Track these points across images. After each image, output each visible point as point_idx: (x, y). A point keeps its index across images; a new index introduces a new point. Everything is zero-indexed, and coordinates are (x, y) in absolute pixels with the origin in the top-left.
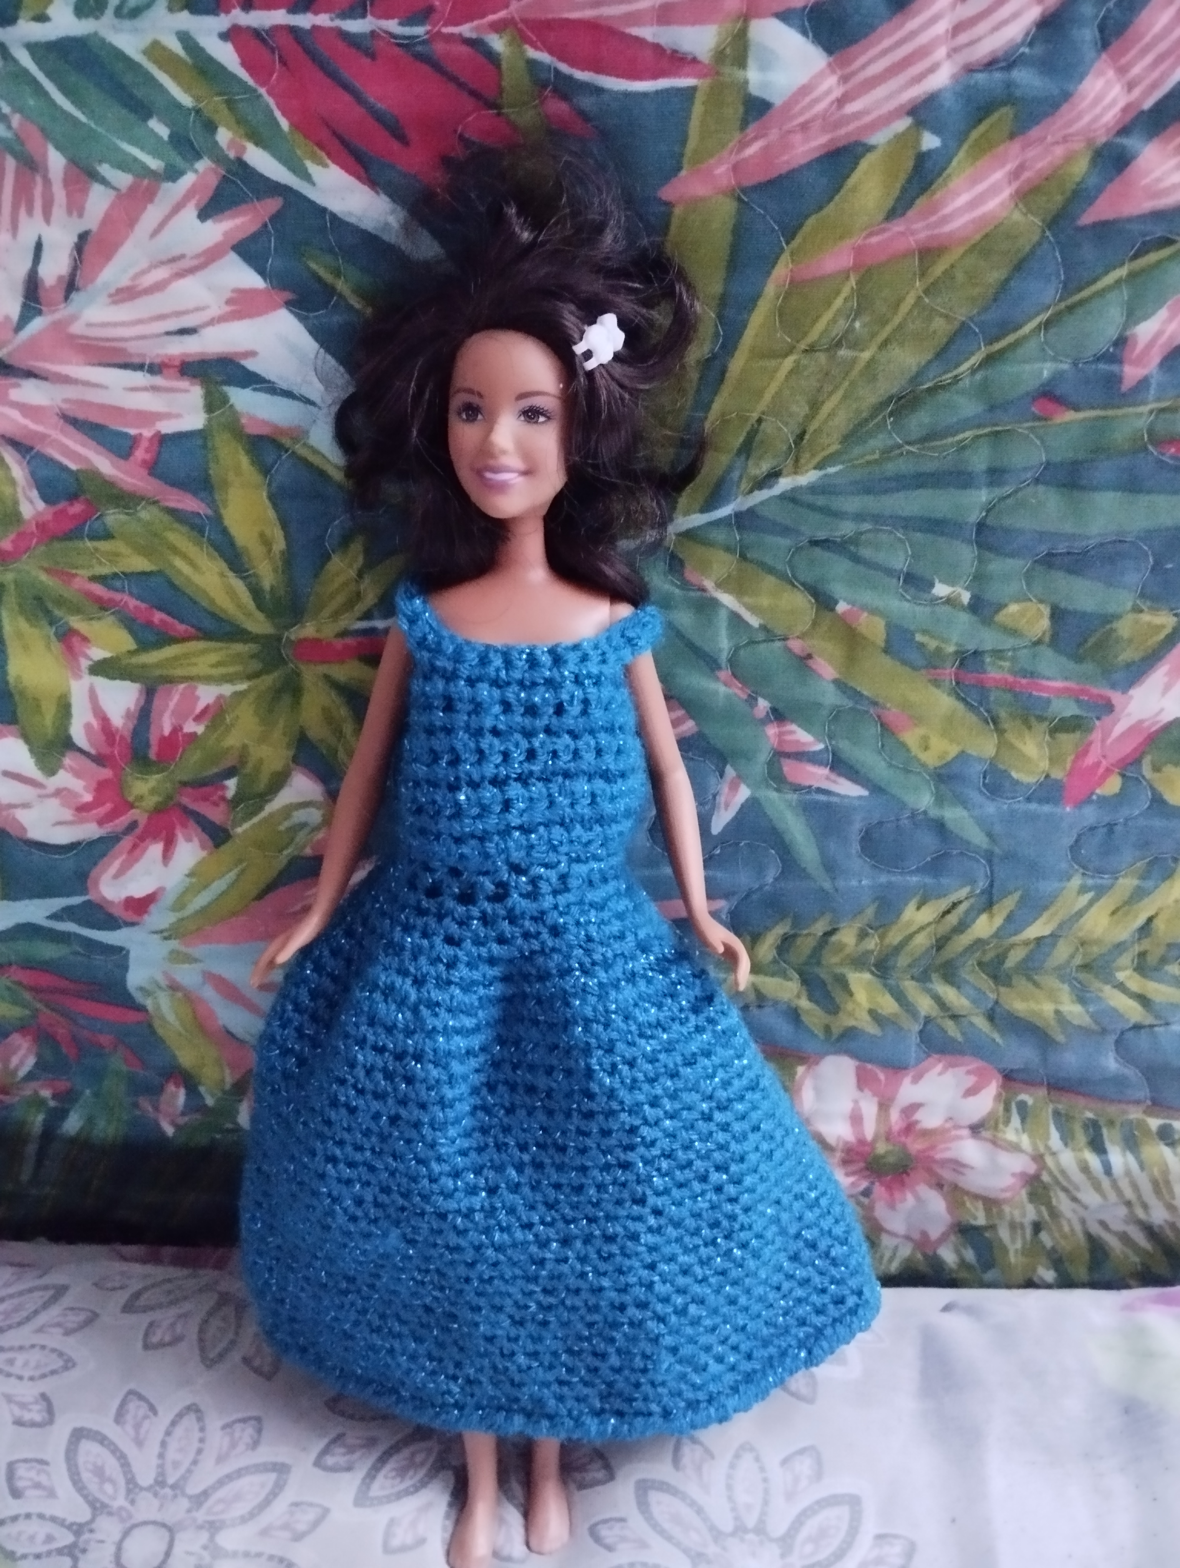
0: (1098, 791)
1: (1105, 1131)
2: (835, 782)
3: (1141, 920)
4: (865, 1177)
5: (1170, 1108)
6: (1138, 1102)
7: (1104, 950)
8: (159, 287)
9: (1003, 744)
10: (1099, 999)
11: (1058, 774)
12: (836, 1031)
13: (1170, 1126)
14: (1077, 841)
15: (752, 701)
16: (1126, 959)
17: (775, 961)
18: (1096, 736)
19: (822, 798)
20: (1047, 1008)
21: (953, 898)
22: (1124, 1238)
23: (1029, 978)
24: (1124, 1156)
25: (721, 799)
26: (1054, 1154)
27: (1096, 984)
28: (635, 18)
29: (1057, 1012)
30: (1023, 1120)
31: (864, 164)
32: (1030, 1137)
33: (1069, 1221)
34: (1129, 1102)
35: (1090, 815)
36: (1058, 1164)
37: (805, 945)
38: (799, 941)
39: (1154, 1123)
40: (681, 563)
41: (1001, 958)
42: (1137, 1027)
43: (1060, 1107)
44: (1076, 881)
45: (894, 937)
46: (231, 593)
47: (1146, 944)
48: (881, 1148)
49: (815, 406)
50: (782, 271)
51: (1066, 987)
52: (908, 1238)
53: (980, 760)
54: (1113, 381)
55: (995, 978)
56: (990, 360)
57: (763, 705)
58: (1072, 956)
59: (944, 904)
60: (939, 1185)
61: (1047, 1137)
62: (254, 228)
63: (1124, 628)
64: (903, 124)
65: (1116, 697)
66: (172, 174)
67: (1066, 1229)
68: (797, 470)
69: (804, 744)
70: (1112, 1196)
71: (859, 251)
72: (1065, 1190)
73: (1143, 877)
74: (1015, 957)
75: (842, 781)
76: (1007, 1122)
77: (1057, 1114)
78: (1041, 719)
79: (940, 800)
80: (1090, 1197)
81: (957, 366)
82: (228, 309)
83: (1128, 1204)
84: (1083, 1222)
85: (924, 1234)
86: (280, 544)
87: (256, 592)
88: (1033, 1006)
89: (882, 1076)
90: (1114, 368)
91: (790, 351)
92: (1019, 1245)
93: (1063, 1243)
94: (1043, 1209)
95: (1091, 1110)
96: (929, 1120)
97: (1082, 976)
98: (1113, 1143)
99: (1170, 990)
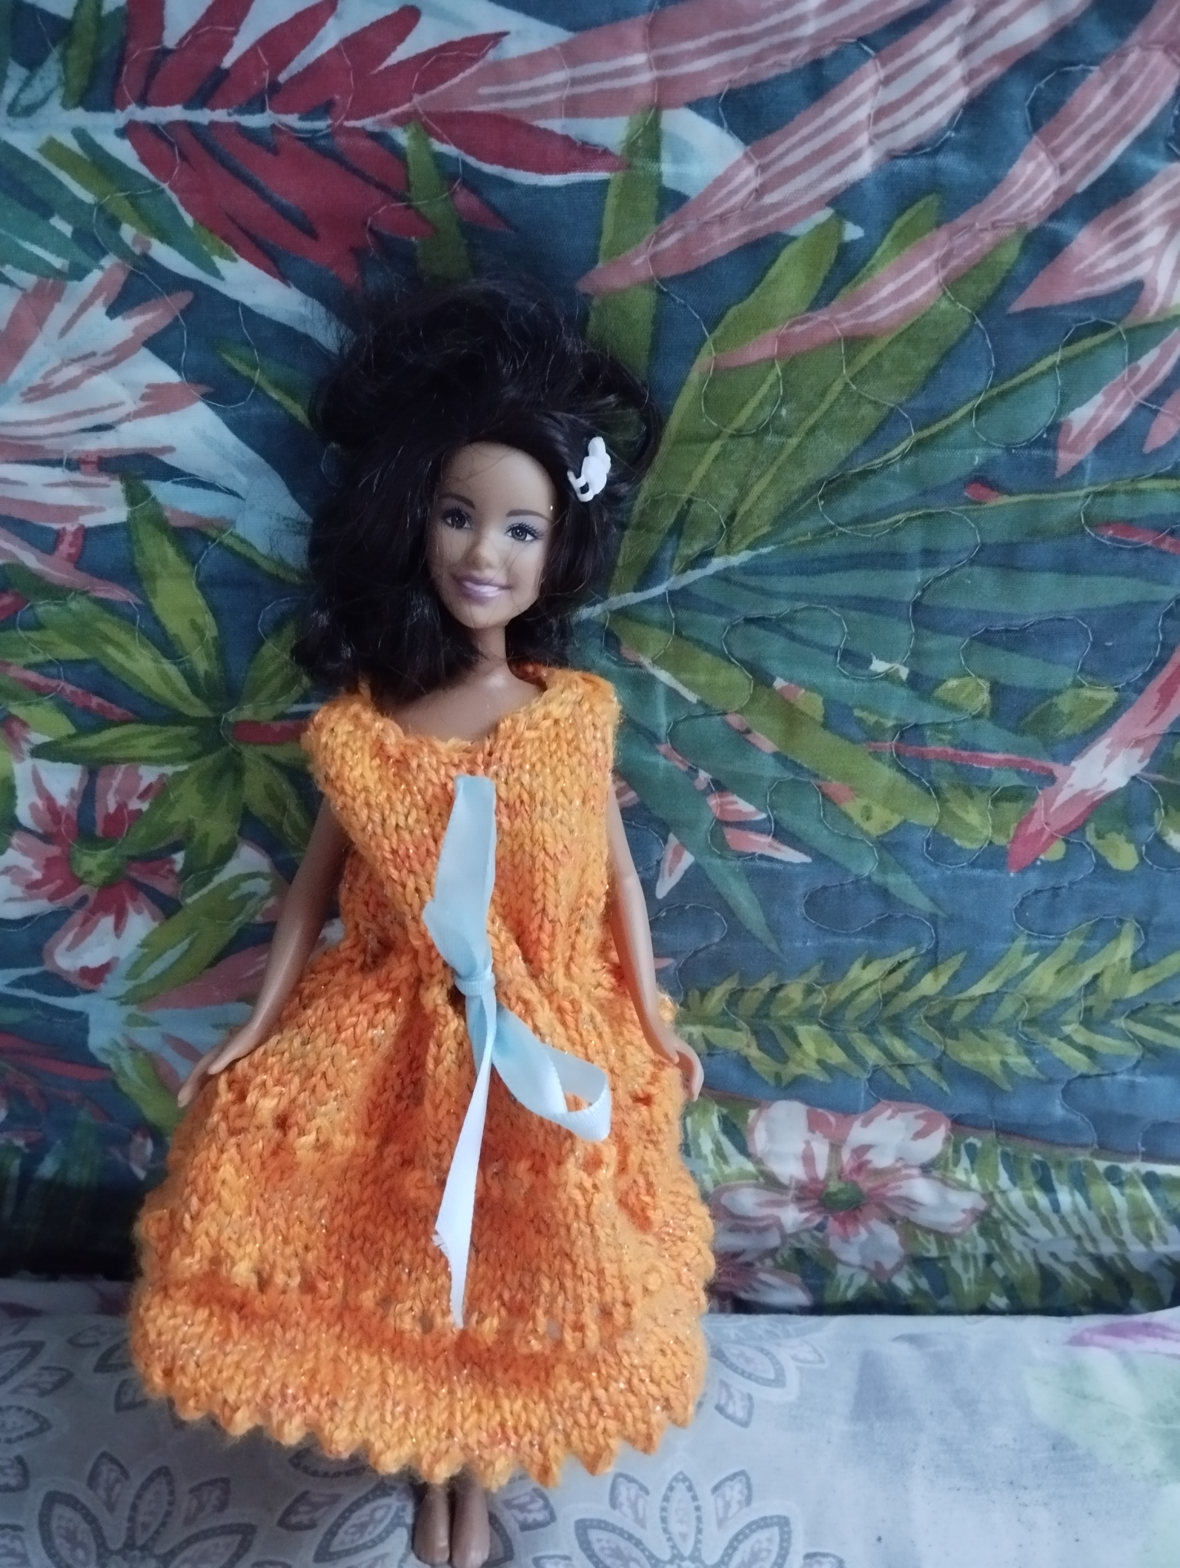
0: (1042, 857)
1: (1053, 1172)
2: (778, 849)
3: (1087, 978)
4: (819, 1213)
5: (1117, 1152)
6: (1084, 1146)
7: (1049, 1006)
8: (72, 384)
9: (945, 812)
10: (1047, 1050)
11: (1001, 841)
12: (786, 1079)
13: (1118, 1168)
14: (1021, 904)
15: (693, 772)
16: (1072, 1014)
17: (724, 1013)
18: (1040, 804)
19: (765, 865)
20: (995, 1059)
21: (899, 957)
22: (1075, 1267)
23: (977, 1032)
24: (1072, 1195)
25: (665, 866)
26: (1003, 1192)
27: (1041, 1038)
28: (544, 111)
29: (1004, 1064)
30: (972, 1162)
31: (786, 255)
32: (979, 1176)
33: (1021, 1254)
34: (1076, 1146)
35: (1034, 880)
36: (1008, 1202)
37: (752, 1000)
38: (747, 995)
39: (1102, 1165)
40: (618, 641)
41: (947, 1013)
42: (1084, 1077)
43: (1008, 1149)
44: (1021, 942)
45: (840, 993)
46: (165, 677)
47: (1091, 1001)
48: (834, 1186)
49: (744, 491)
50: (705, 359)
51: (1012, 1040)
52: (863, 1268)
53: (923, 828)
54: (1047, 466)
55: (942, 1030)
56: (920, 445)
57: (704, 776)
58: (1018, 1012)
59: (890, 963)
60: (891, 1220)
61: (996, 1176)
62: (167, 321)
63: (1065, 703)
64: (825, 214)
65: (1058, 769)
66: (78, 273)
67: (1018, 1259)
68: (729, 550)
69: (745, 813)
70: (1061, 1232)
71: (783, 340)
72: (1015, 1225)
73: (1088, 938)
74: (960, 1013)
75: (785, 848)
76: (956, 1163)
77: (1005, 1155)
78: (983, 789)
79: (883, 867)
80: (1039, 1231)
81: (887, 451)
82: (143, 404)
83: (1078, 1238)
84: (1034, 1253)
85: (878, 1264)
86: (211, 631)
87: (190, 676)
88: (980, 1058)
89: (832, 1119)
90: (1049, 453)
91: (717, 436)
92: (972, 1273)
93: (1015, 1272)
94: (994, 1242)
95: (1038, 1153)
96: (881, 1160)
97: (1028, 1030)
98: (1061, 1183)
99: (1117, 1043)
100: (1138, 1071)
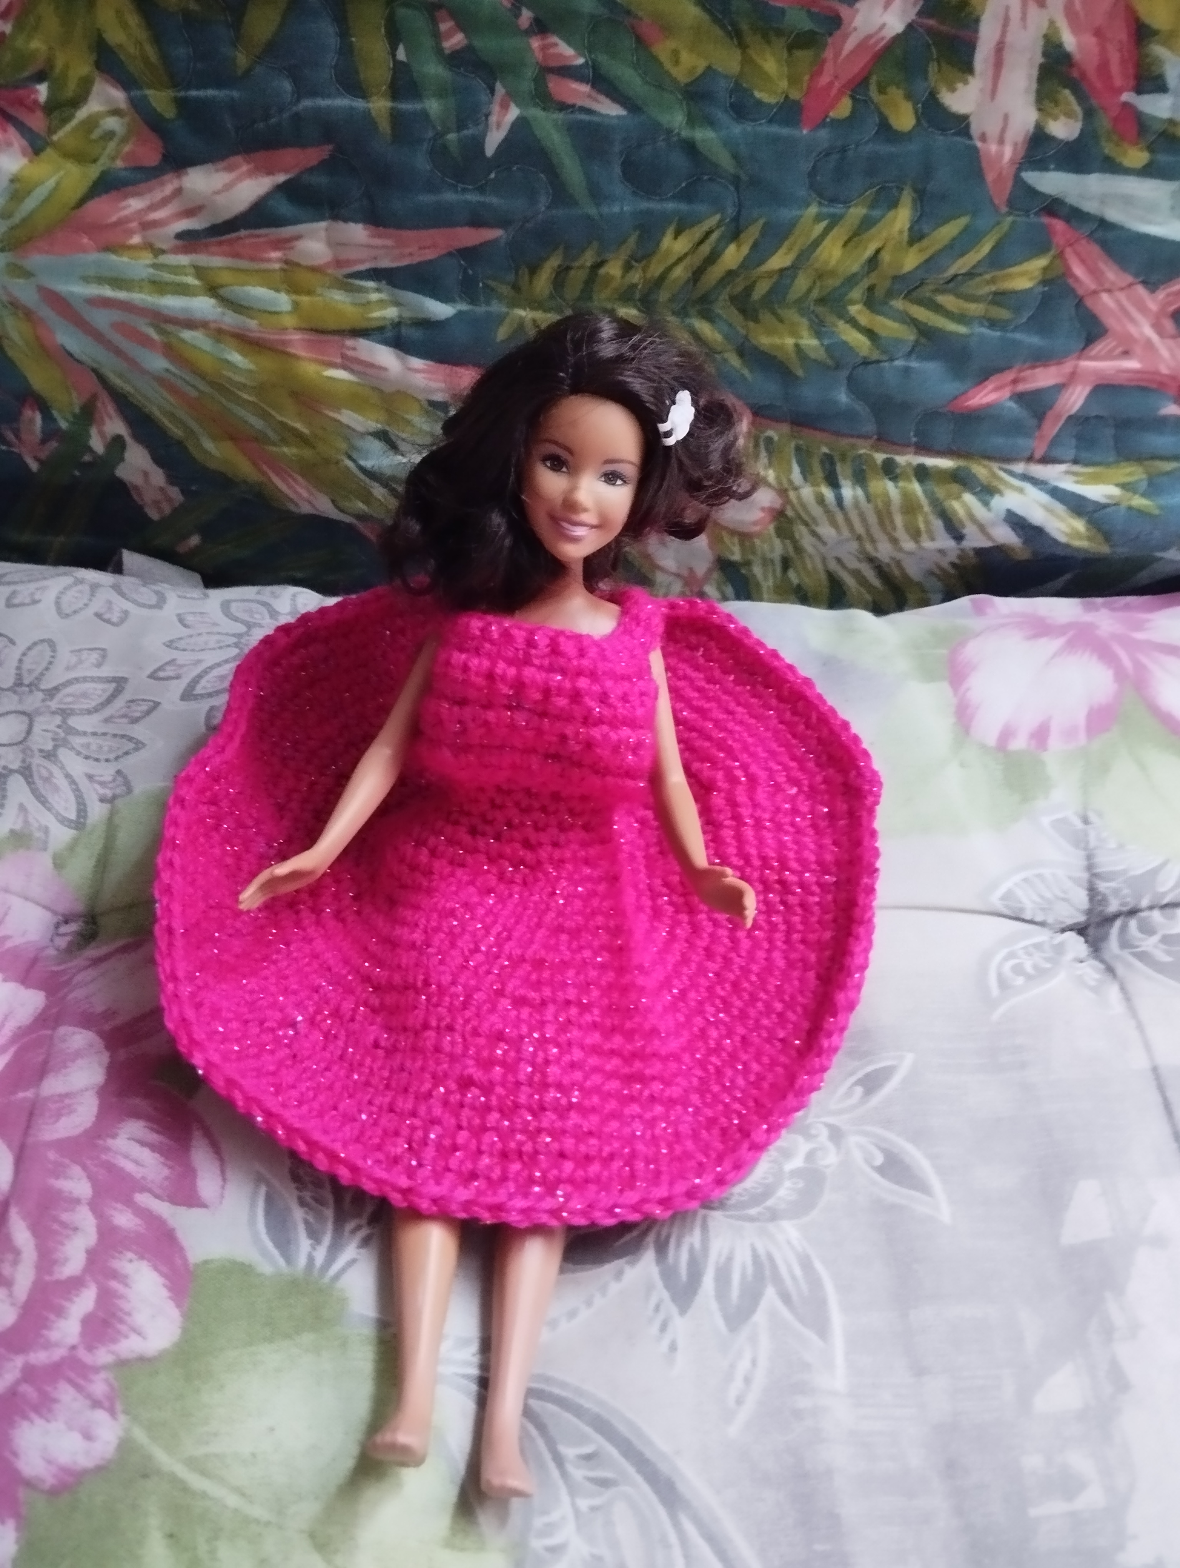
0: (831, 114)
1: (838, 465)
2: (596, 100)
3: (869, 252)
5: (894, 443)
6: (865, 437)
7: (838, 282)
9: (746, 61)
10: (833, 333)
11: (796, 95)
13: (893, 460)
14: (814, 167)
15: (516, 10)
16: (856, 293)
17: (551, 297)
18: (829, 53)
19: (585, 116)
20: (789, 343)
21: (706, 226)
22: (857, 574)
23: (774, 314)
24: (854, 489)
25: (494, 118)
26: (796, 489)
27: (831, 318)
29: (797, 346)
30: (770, 456)
32: (776, 472)
33: (810, 556)
34: (859, 436)
35: (825, 138)
36: (799, 498)
37: (577, 278)
38: (572, 273)
39: (879, 457)
41: (749, 290)
42: (866, 362)
43: (801, 442)
44: (813, 210)
45: (656, 269)
47: (873, 279)
51: (805, 321)
52: (676, 576)
53: (726, 77)
55: (743, 311)
57: (527, 15)
58: (810, 290)
59: (698, 232)
61: (790, 471)
65: (844, 10)
67: (809, 566)
69: (565, 57)
70: (846, 533)
72: (806, 524)
73: (872, 206)
74: (761, 289)
75: (602, 98)
76: (757, 456)
77: (798, 449)
78: (779, 33)
79: (691, 121)
80: (826, 530)
83: (859, 538)
84: (824, 559)
85: (691, 571)
88: (777, 341)
92: (770, 583)
93: (807, 580)
94: (788, 542)
95: (826, 445)
97: (820, 310)
98: (845, 478)
99: (896, 325)
100: (914, 356)
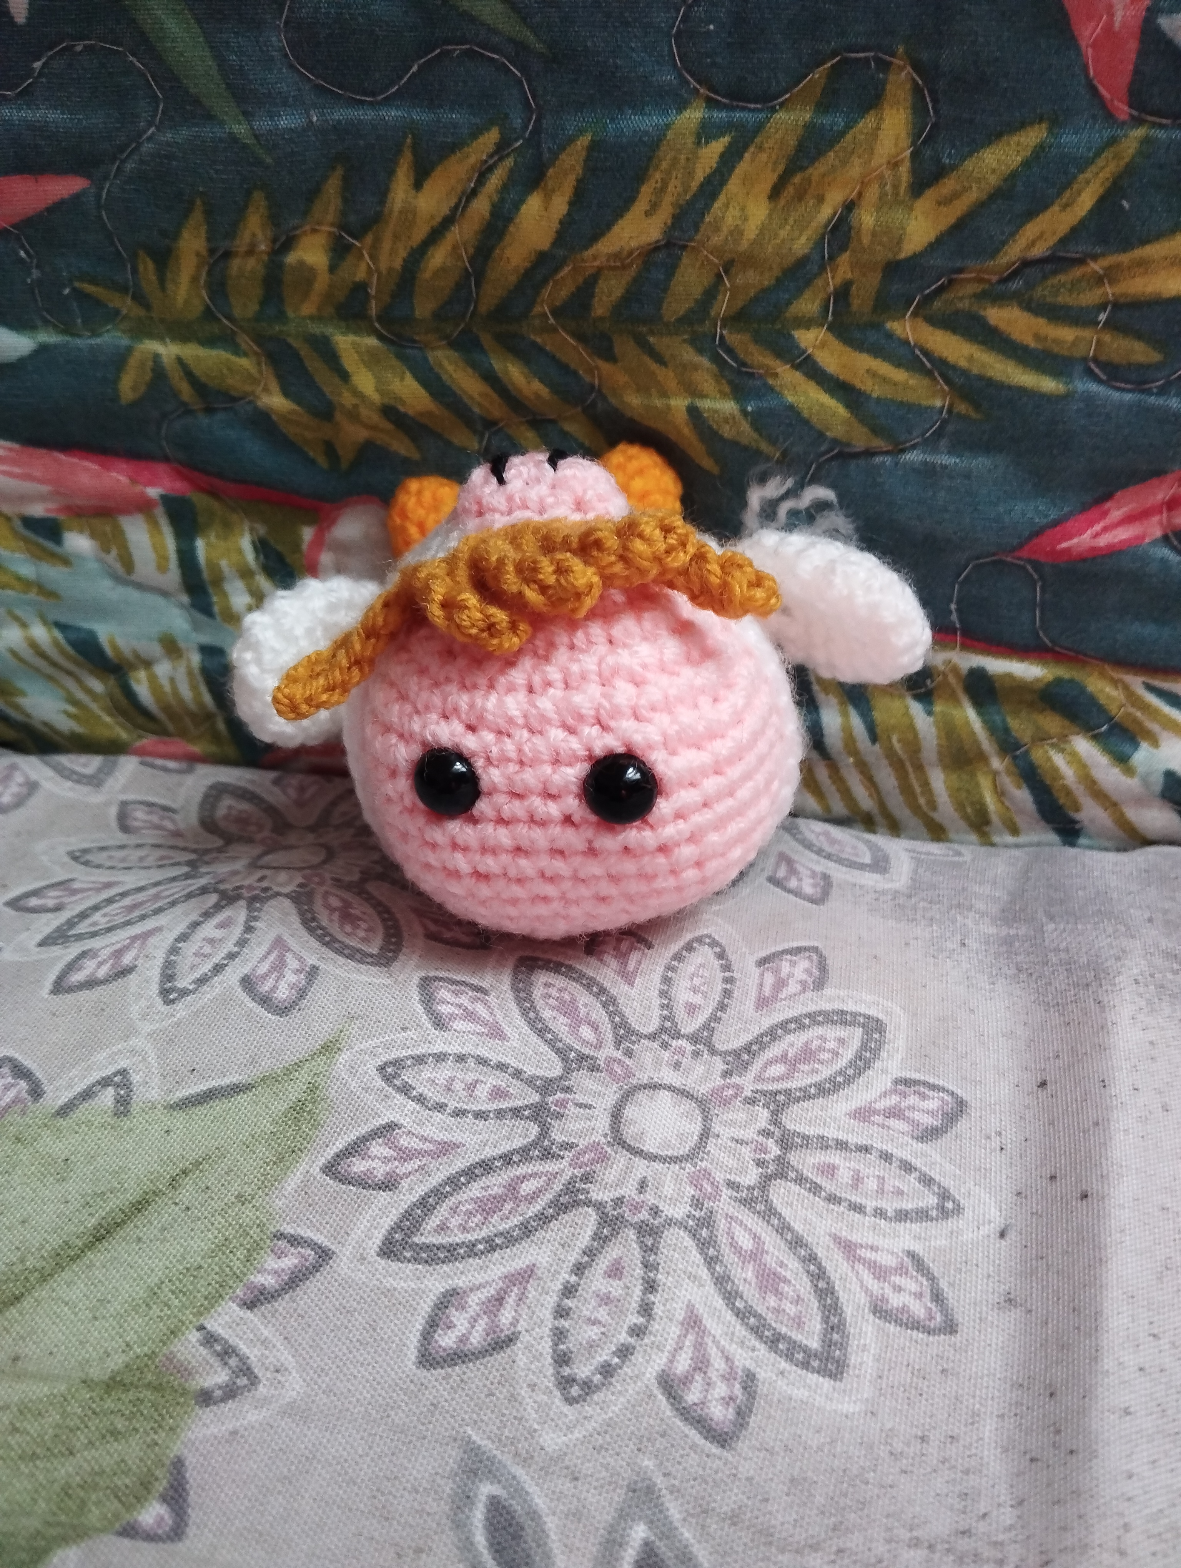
3: (829, 211)
7: (767, 280)
10: (771, 389)
16: (811, 304)
17: (208, 313)
20: (680, 405)
21: (477, 157)
23: (642, 343)
24: (845, 715)
27: (761, 359)
29: (696, 414)
37: (248, 276)
38: (234, 266)
41: (585, 295)
44: (692, 113)
45: (393, 251)
47: (844, 269)
51: (704, 362)
58: (711, 294)
59: (464, 169)
73: (823, 106)
74: (607, 295)
100: (943, 443)
